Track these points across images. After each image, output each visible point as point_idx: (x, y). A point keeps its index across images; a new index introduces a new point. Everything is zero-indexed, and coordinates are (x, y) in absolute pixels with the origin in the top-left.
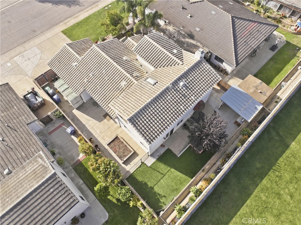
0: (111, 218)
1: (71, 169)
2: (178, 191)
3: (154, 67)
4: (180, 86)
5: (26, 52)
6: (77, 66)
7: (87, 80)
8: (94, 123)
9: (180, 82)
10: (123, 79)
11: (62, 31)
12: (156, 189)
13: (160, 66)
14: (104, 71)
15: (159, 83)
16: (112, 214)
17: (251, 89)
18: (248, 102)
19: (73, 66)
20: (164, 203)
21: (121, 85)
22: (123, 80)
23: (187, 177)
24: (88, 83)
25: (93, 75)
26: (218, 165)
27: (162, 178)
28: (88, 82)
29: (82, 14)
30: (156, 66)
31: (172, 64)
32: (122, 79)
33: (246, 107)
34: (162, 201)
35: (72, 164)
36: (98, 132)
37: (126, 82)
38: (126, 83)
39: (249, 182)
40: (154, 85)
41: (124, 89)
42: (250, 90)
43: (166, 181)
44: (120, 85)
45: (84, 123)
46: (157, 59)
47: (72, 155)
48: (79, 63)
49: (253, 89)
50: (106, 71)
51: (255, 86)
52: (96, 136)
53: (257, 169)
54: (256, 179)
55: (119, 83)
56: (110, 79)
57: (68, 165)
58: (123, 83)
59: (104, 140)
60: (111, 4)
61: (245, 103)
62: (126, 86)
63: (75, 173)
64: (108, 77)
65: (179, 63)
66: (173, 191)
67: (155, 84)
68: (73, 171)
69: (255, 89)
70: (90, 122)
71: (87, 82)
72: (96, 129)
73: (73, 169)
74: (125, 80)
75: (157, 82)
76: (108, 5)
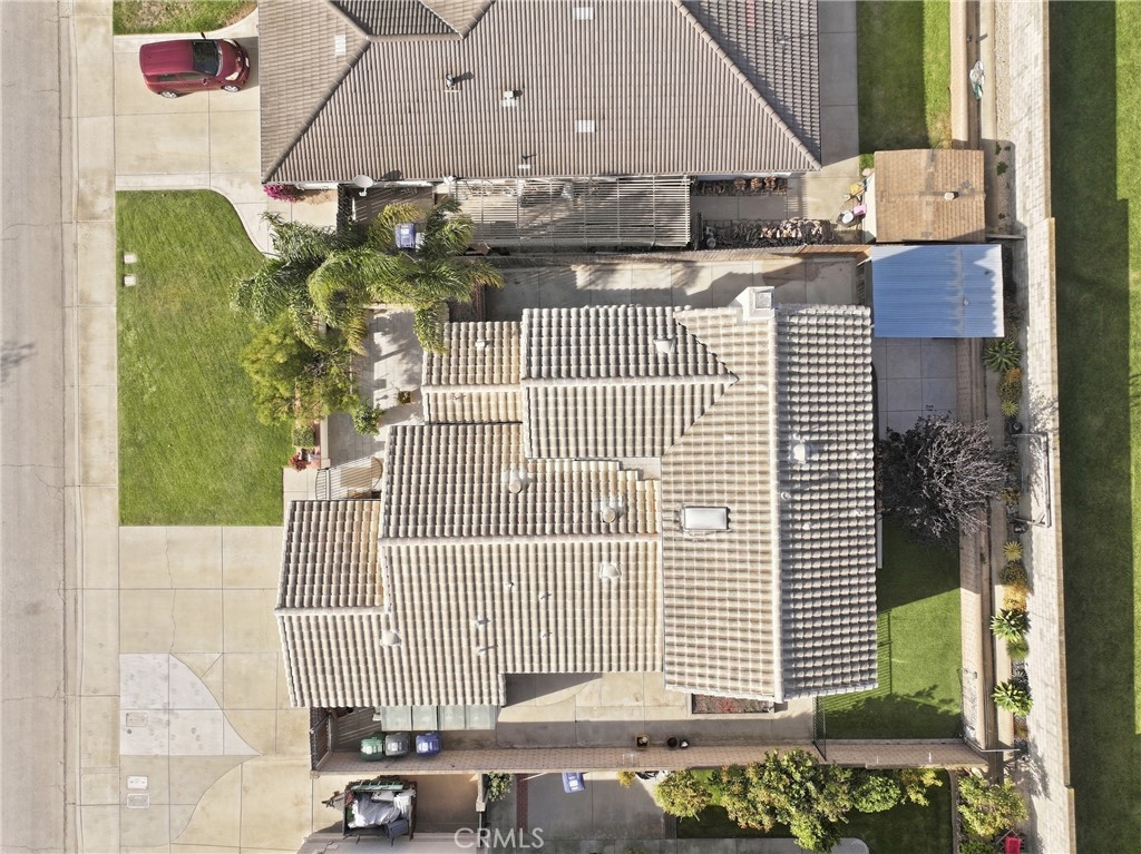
0: (873, 841)
1: (676, 845)
2: (956, 647)
3: (653, 455)
4: (801, 466)
5: (123, 700)
6: (402, 636)
7: (482, 646)
8: (591, 693)
9: (793, 455)
10: (592, 560)
11: (117, 519)
12: (903, 688)
13: (667, 438)
14: (506, 587)
15: (734, 508)
16: (868, 832)
17: (921, 210)
18: (953, 275)
19: (390, 648)
20: (943, 701)
21: (605, 581)
22: (595, 563)
23: (945, 595)
24: (496, 653)
25: (485, 621)
26: (1002, 509)
27: (890, 653)
28: (491, 651)
29: (84, 390)
30: (657, 448)
31: (702, 403)
32: (587, 564)
33: (961, 294)
34: (935, 702)
35: (663, 831)
36: (629, 702)
37: (610, 560)
38: (614, 564)
39: (1108, 489)
40: (728, 528)
41: (623, 582)
42: (921, 215)
43: (907, 651)
44: (601, 584)
45: (570, 718)
46: (638, 428)
47: (639, 815)
48: (397, 627)
49: (928, 203)
50: (514, 580)
51: (924, 189)
52: (637, 717)
53: (1100, 434)
54: (1116, 467)
55: (592, 579)
56: (551, 591)
57: (657, 842)
58: (605, 571)
59: (667, 705)
60: (122, 249)
61: (949, 283)
62: (623, 572)
63: (693, 840)
64: (538, 589)
65: (722, 386)
66: (943, 656)
67: (728, 521)
68: (684, 841)
69: (930, 198)
70: (580, 702)
71: (487, 653)
72: (617, 703)
73: (679, 840)
74: (601, 559)
75: (728, 511)
76: (121, 263)
